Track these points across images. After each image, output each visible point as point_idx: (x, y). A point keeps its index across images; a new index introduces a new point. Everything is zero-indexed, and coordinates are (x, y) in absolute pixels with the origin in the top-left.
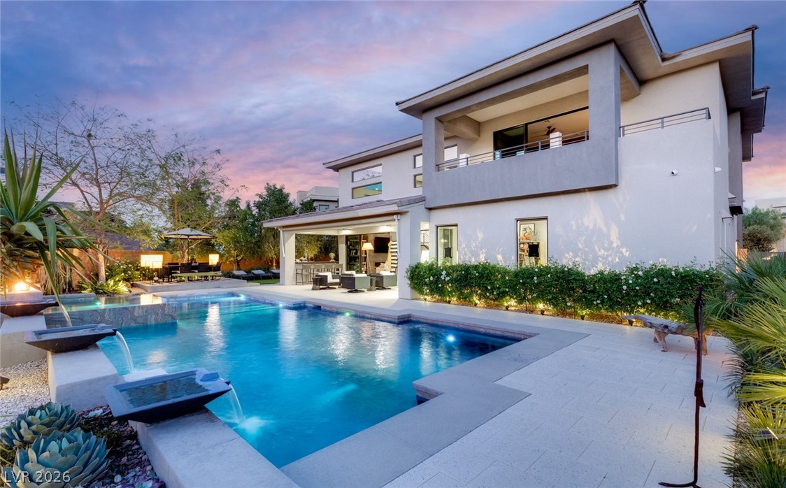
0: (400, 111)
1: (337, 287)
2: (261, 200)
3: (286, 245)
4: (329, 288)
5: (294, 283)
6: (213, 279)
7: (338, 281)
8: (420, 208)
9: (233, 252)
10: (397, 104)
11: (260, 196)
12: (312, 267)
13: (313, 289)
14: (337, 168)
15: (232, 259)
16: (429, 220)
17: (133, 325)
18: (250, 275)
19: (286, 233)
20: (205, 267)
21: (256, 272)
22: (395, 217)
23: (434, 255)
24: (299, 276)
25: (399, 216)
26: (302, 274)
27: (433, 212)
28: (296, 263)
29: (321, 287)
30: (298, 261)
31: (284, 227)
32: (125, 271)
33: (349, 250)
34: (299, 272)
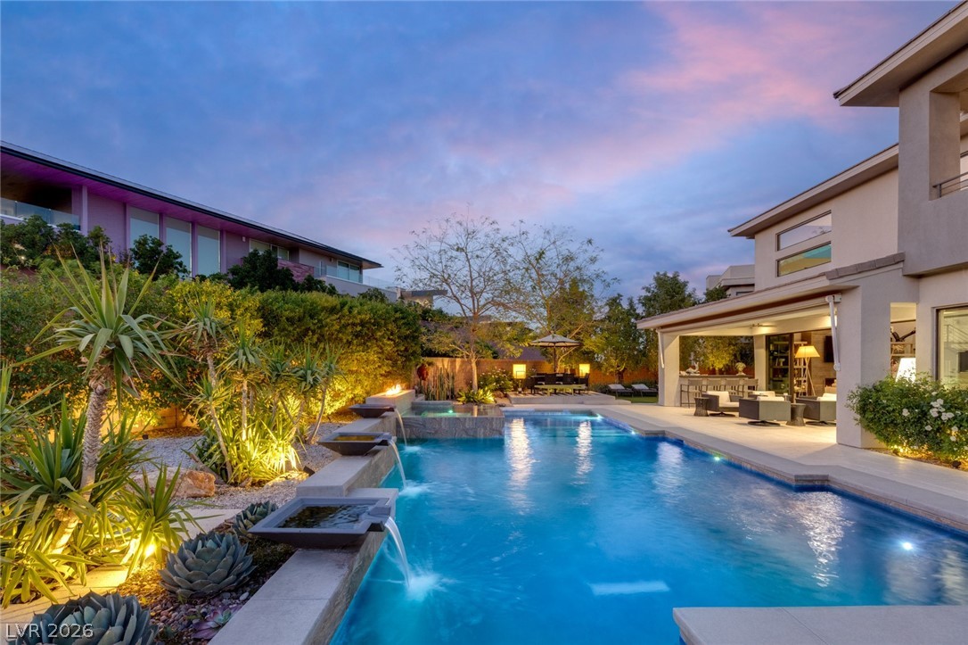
0: (844, 105)
1: (737, 414)
2: (649, 295)
3: (666, 351)
4: (722, 415)
5: (678, 404)
6: (579, 394)
7: (736, 404)
8: (894, 275)
9: (613, 361)
10: (837, 95)
11: (648, 290)
12: (705, 382)
13: (696, 414)
14: (751, 233)
15: (612, 370)
16: (915, 298)
17: (465, 436)
18: (629, 390)
19: (665, 336)
20: (572, 378)
21: (636, 387)
22: (827, 299)
23: (928, 367)
24: (684, 395)
25: (838, 298)
26: (688, 392)
27: (925, 283)
28: (681, 376)
29: (709, 412)
30: (684, 373)
31: (663, 327)
32: (498, 381)
33: (772, 357)
34: (685, 388)
